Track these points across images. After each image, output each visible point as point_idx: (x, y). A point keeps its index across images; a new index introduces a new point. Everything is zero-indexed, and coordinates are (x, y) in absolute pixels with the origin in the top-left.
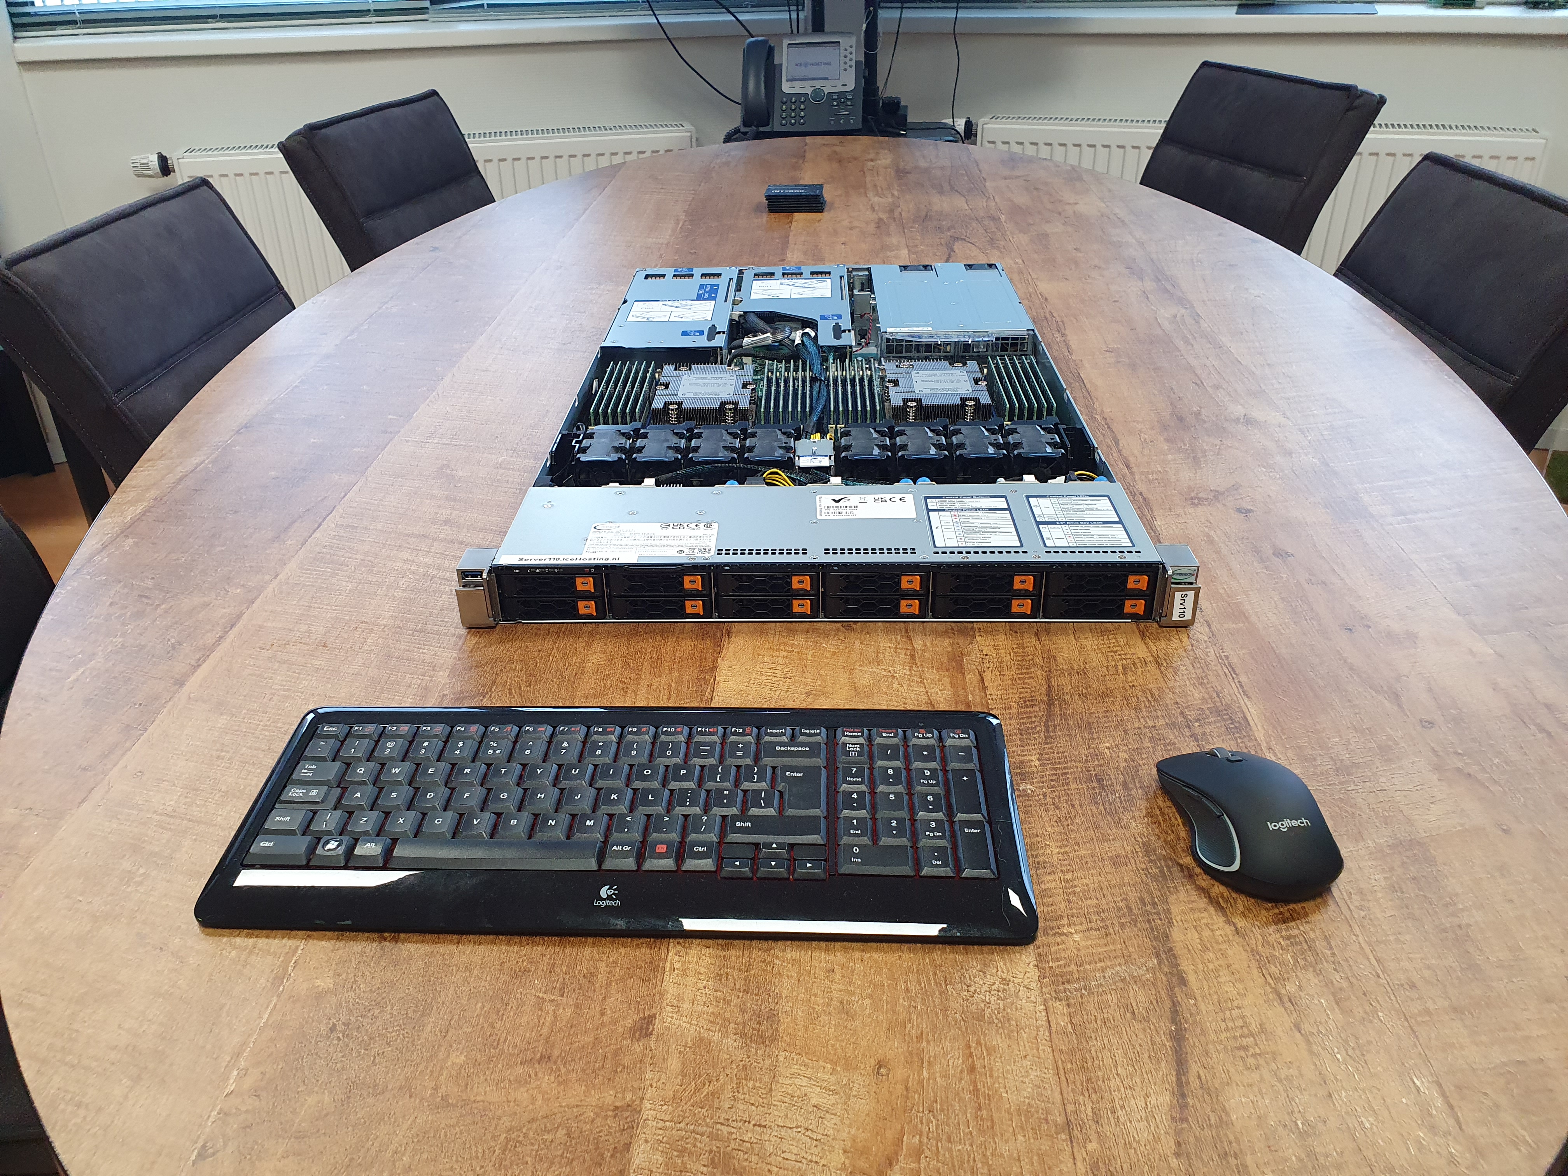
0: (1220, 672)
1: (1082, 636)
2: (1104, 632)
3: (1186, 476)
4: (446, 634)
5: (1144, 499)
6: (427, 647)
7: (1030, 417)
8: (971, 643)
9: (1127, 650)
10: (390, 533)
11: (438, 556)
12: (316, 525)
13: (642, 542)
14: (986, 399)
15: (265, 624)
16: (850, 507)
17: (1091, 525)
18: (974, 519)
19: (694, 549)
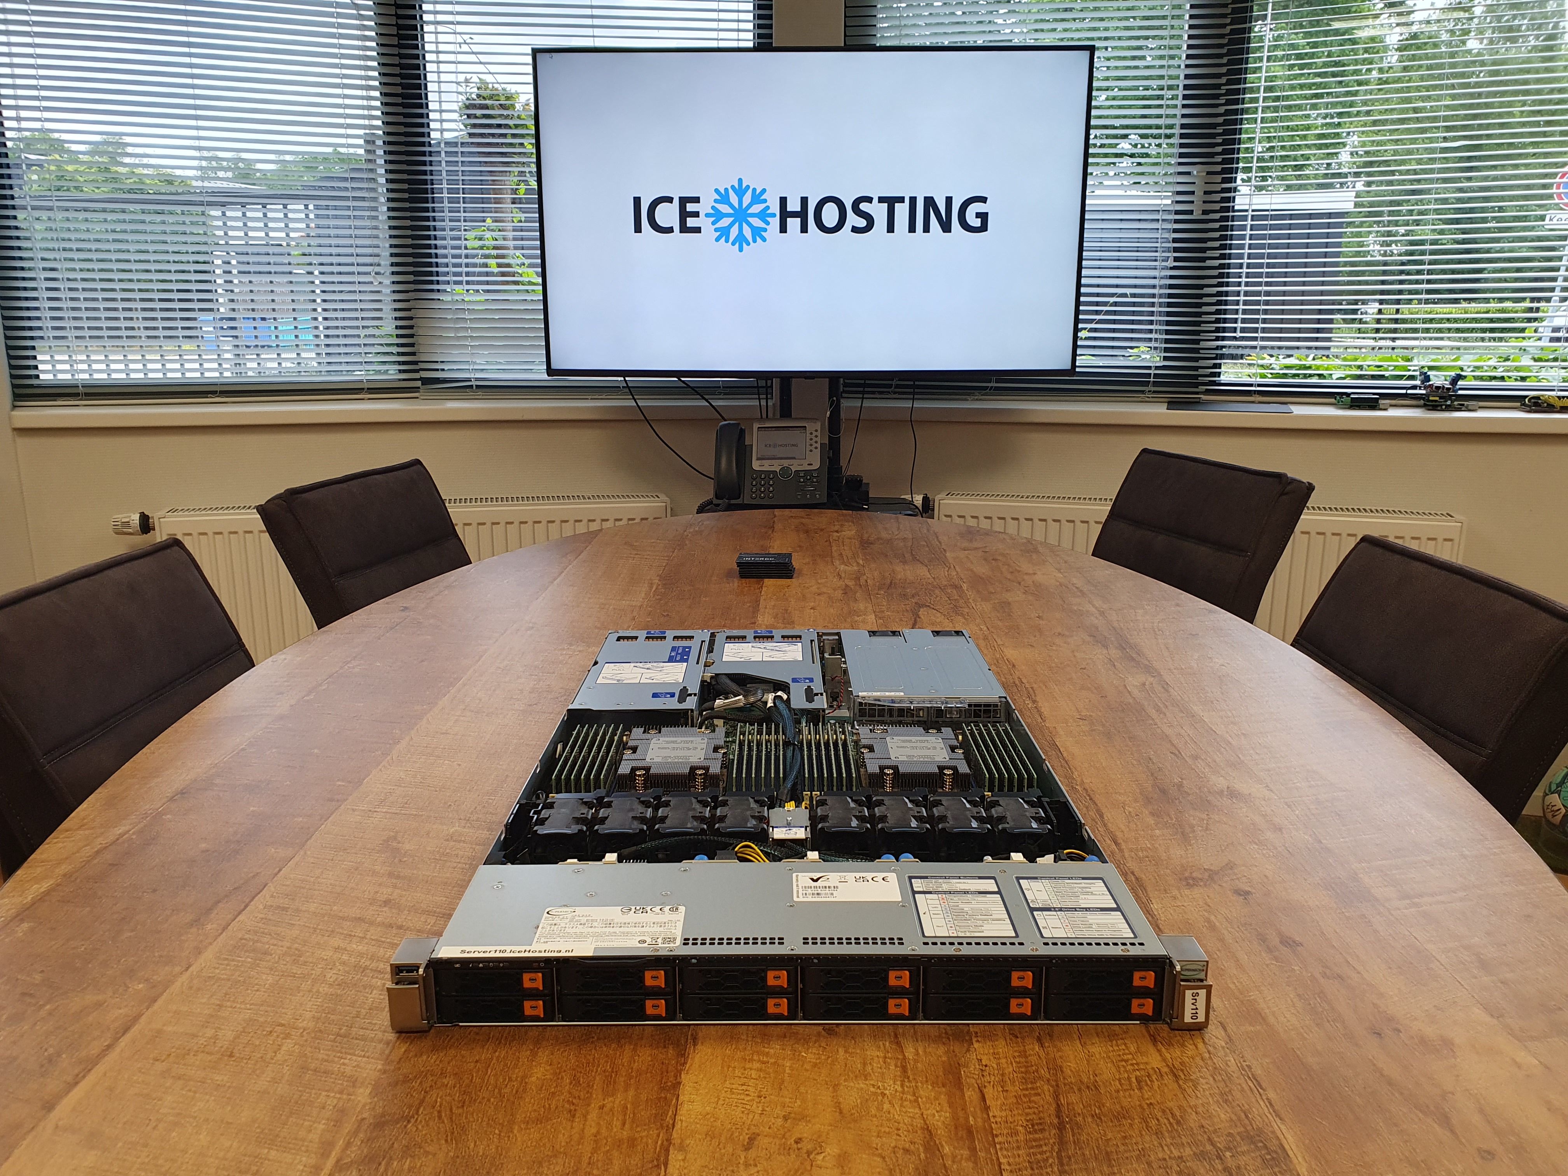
0: (1246, 1088)
1: (1088, 1042)
2: (1112, 1036)
3: (1177, 852)
4: (372, 1040)
5: (1137, 879)
6: (349, 1057)
7: (1011, 789)
8: (968, 1050)
9: (1140, 1059)
10: (324, 916)
11: (373, 943)
12: (242, 907)
13: (599, 930)
14: (964, 768)
15: (165, 1028)
16: (829, 887)
17: (1088, 912)
18: (963, 903)
19: (658, 938)
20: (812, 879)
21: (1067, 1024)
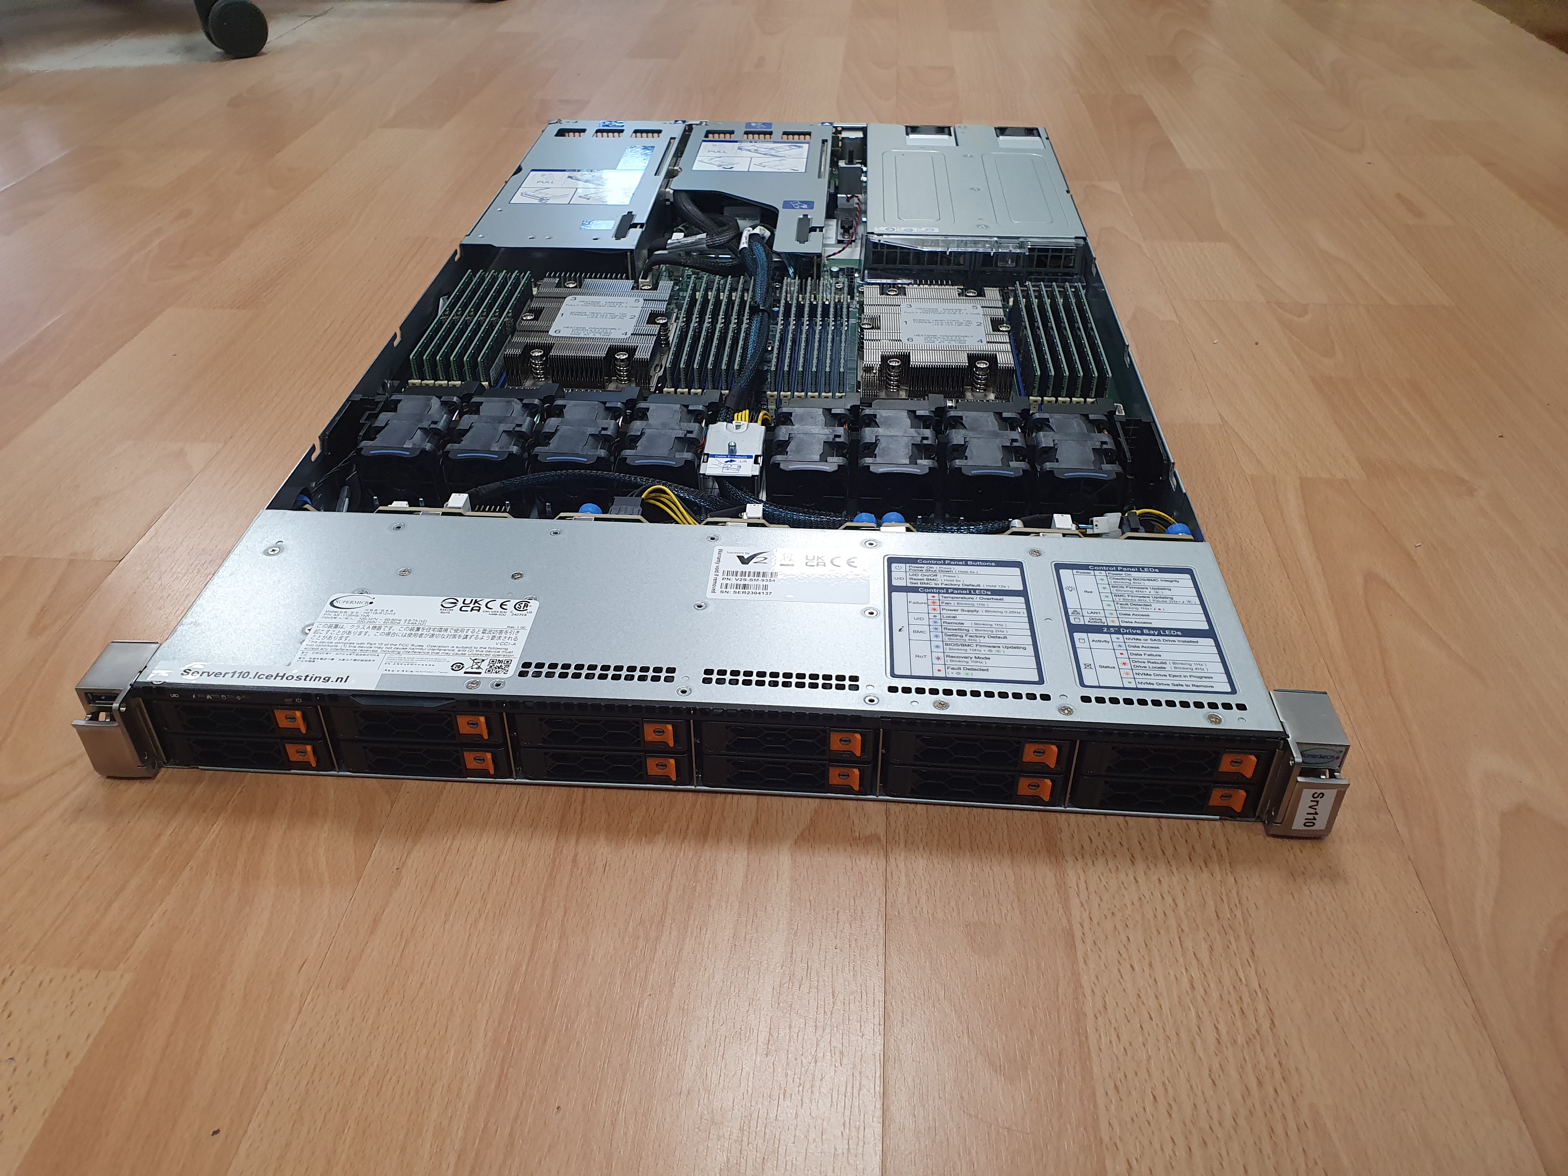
7: (1070, 396)
13: (398, 640)
16: (764, 574)
17: (1161, 638)
18: (965, 613)
19: (483, 660)
20: (741, 558)
21: (1105, 814)
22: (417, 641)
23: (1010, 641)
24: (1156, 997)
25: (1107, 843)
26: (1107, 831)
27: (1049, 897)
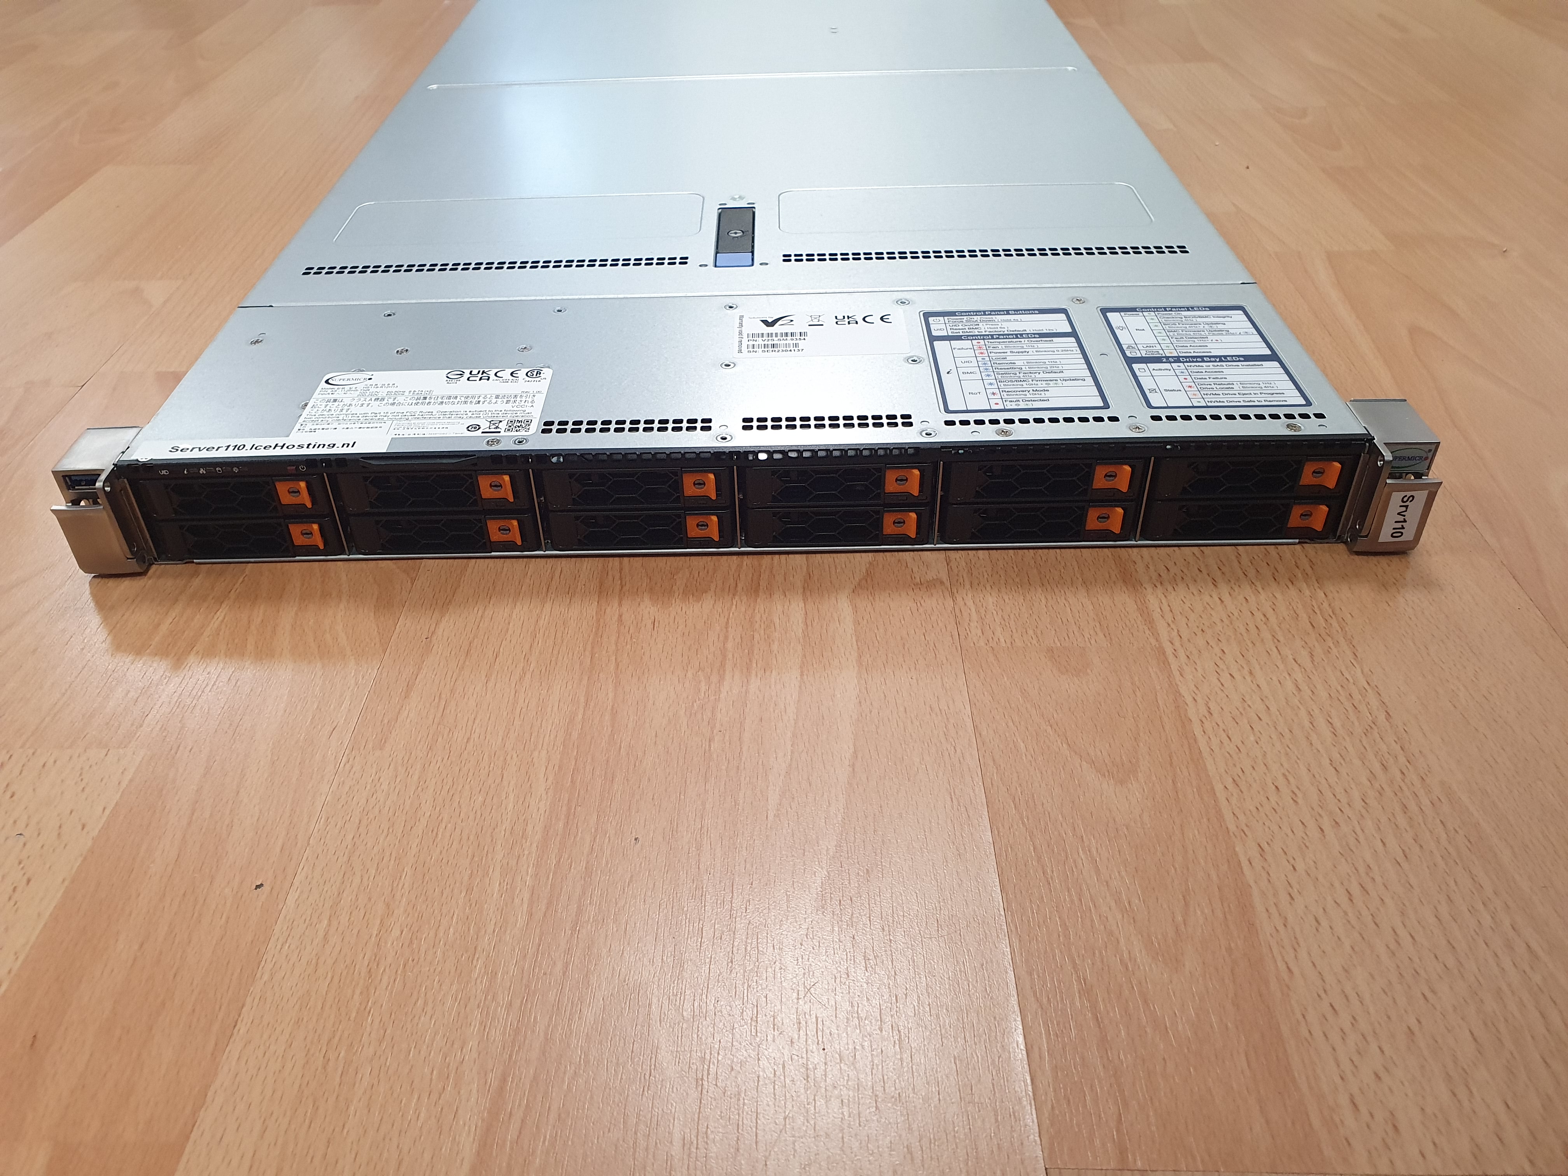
16: (792, 334)
17: (1224, 364)
18: (1014, 354)
19: (501, 421)
20: (765, 322)
21: (1179, 546)
22: (426, 408)
23: (1067, 374)
24: (1262, 700)
25: (1185, 571)
26: (1183, 560)
27: (1133, 621)
